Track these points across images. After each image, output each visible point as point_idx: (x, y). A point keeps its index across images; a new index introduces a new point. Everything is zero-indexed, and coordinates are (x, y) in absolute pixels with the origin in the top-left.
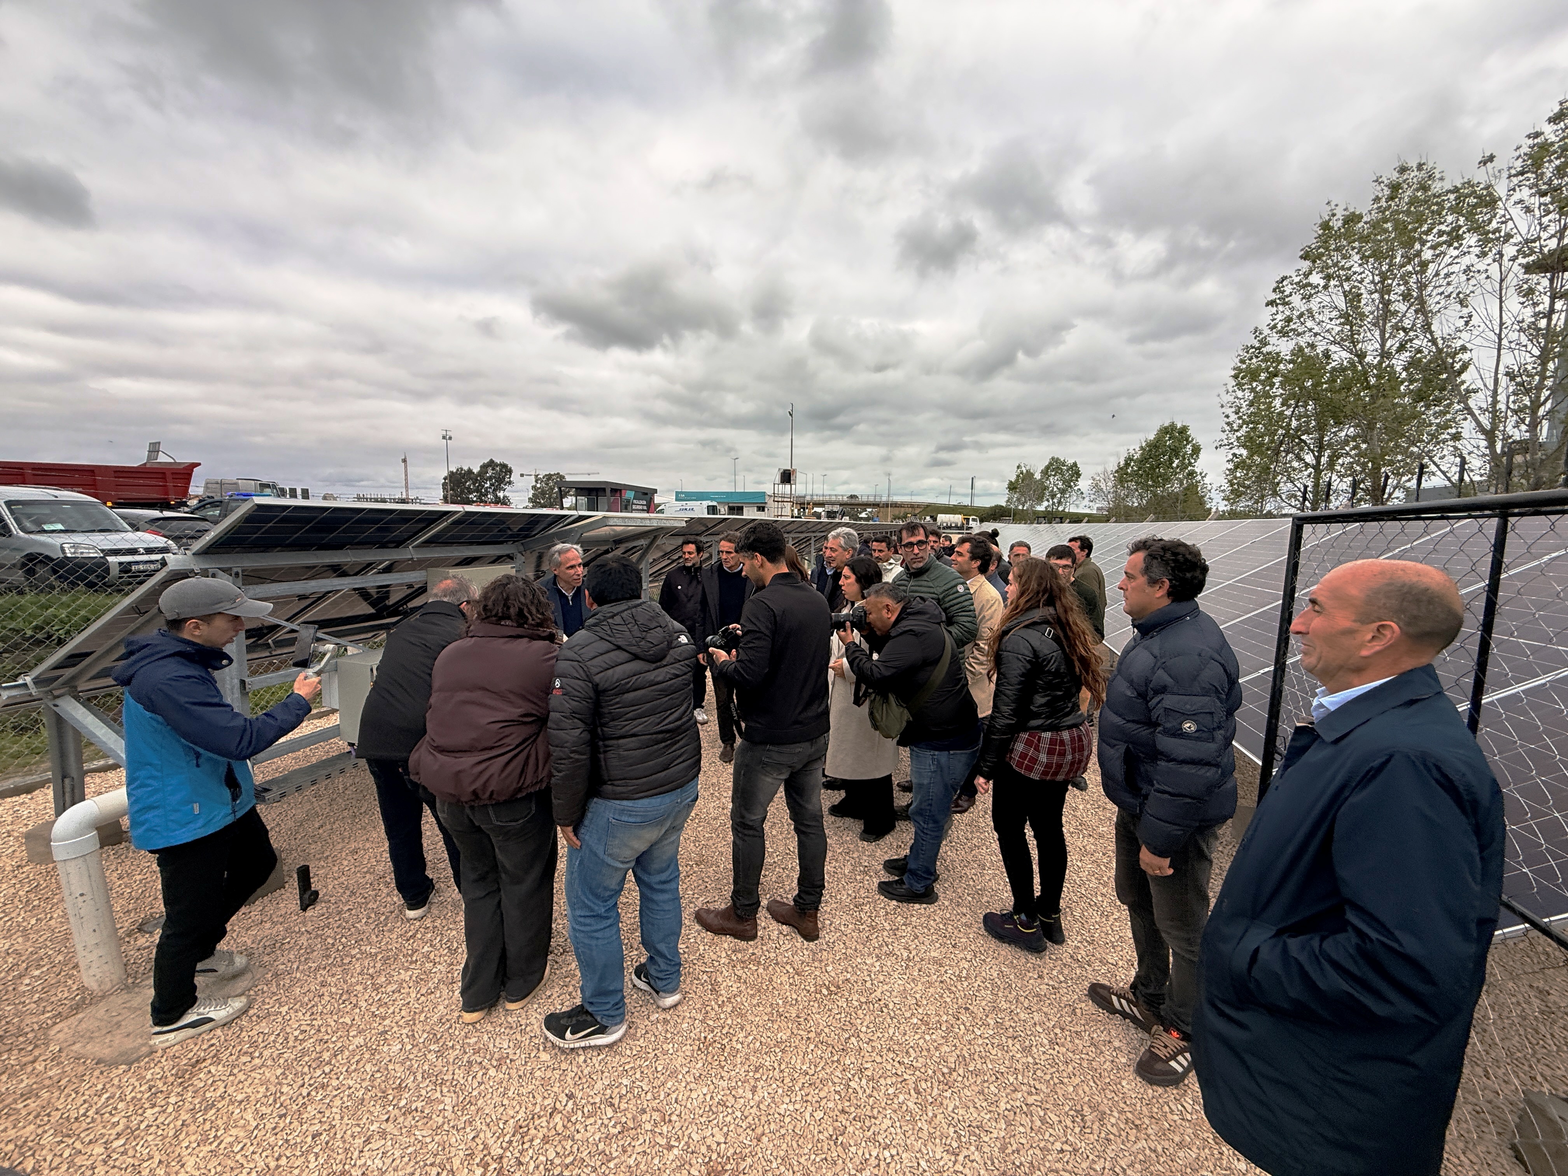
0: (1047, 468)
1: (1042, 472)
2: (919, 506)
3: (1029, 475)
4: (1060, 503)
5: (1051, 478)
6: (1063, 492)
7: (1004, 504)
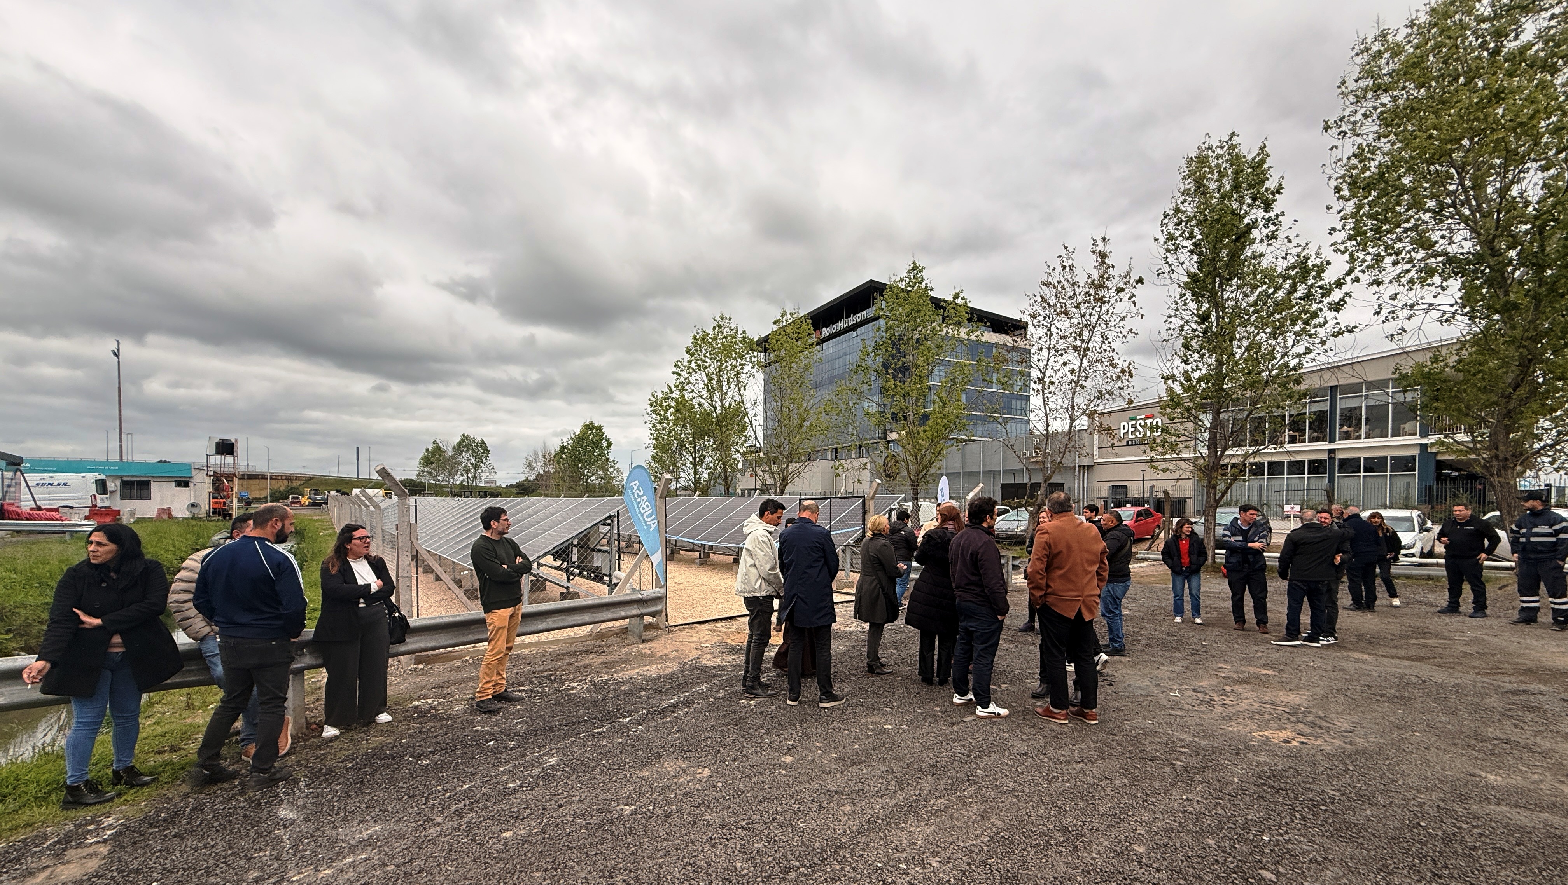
0: (459, 444)
1: (454, 448)
2: (297, 478)
3: (438, 449)
4: (474, 477)
5: (464, 454)
6: (476, 467)
7: (414, 477)
